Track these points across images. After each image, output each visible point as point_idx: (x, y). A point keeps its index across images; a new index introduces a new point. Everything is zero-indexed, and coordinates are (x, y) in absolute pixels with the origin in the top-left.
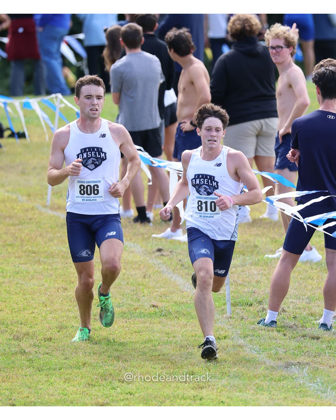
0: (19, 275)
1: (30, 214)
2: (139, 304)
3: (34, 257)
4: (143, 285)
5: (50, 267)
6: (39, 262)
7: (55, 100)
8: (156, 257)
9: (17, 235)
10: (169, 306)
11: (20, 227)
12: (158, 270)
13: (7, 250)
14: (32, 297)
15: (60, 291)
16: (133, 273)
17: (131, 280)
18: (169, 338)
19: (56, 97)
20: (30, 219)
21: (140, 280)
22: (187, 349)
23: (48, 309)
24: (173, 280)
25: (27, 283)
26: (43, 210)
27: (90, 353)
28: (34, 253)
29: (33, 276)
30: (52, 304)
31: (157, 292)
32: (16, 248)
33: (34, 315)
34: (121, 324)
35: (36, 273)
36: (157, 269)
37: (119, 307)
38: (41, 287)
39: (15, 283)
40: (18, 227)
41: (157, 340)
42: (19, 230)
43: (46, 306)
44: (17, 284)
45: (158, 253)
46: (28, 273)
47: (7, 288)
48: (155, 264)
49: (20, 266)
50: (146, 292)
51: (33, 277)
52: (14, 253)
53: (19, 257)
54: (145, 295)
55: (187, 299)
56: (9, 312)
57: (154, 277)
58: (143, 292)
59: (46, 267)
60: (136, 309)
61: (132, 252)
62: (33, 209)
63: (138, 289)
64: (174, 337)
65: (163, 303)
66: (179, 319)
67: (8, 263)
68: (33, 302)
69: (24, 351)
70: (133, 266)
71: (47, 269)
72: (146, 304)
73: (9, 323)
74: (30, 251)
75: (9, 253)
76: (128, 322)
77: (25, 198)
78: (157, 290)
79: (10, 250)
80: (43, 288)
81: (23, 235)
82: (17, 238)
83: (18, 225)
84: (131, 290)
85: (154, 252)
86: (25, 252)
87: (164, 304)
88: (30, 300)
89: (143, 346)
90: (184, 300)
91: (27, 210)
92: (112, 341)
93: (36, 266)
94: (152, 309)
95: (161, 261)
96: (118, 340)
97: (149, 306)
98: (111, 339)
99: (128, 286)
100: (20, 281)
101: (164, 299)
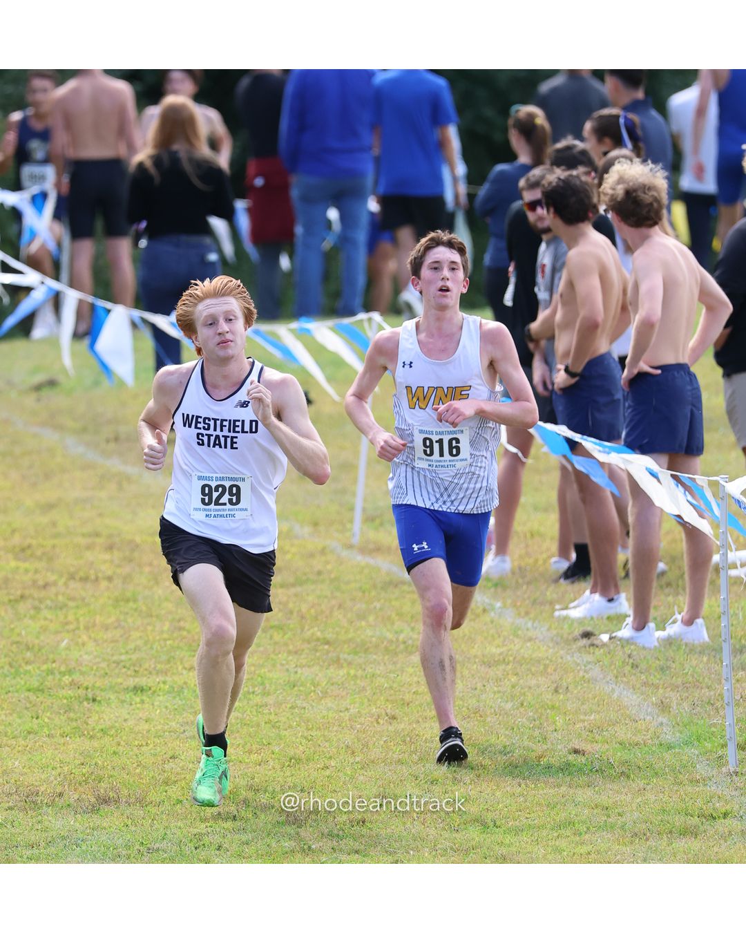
0: (296, 688)
1: (317, 564)
2: (545, 747)
3: (328, 652)
4: (553, 708)
5: (360, 673)
6: (337, 662)
7: (366, 325)
8: (579, 650)
9: (291, 605)
10: (607, 750)
11: (299, 589)
12: (584, 677)
13: (271, 638)
14: (324, 736)
15: (381, 721)
16: (534, 682)
17: (529, 698)
18: (609, 816)
19: (370, 320)
20: (319, 573)
21: (548, 697)
22: (647, 839)
23: (358, 759)
24: (615, 696)
25: (313, 707)
26: (345, 553)
27: (446, 850)
28: (328, 643)
29: (326, 692)
30: (365, 749)
31: (583, 721)
32: (289, 635)
33: (328, 772)
34: (508, 789)
35: (332, 684)
36: (581, 674)
37: (505, 754)
38: (342, 714)
39: (289, 706)
40: (293, 590)
41: (584, 822)
42: (296, 595)
43: (353, 753)
44: (292, 708)
45: (585, 641)
46: (315, 685)
47: (272, 717)
48: (578, 665)
49: (299, 671)
50: (560, 721)
51: (325, 694)
52: (286, 645)
53: (296, 653)
54: (557, 728)
55: (644, 735)
56: (278, 766)
57: (575, 692)
58: (554, 723)
59: (352, 672)
60: (540, 757)
61: (530, 639)
62: (323, 551)
63: (544, 717)
64: (619, 814)
65: (595, 744)
66: (628, 777)
67: (274, 666)
68: (327, 744)
69: (310, 847)
70: (533, 669)
71: (355, 676)
72: (559, 747)
73: (278, 789)
74: (318, 640)
75: (276, 643)
76: (523, 785)
77: (307, 530)
78: (582, 717)
79: (277, 637)
80: (346, 716)
81: (304, 608)
82: (291, 612)
83: (293, 585)
84: (528, 719)
85: (575, 640)
86: (309, 642)
87: (597, 747)
88: (319, 742)
89: (556, 834)
90: (639, 738)
91: (311, 555)
92: (491, 824)
93: (332, 671)
94: (571, 758)
95: (590, 658)
96: (503, 822)
97: (565, 751)
98: (489, 821)
99: (522, 710)
100: (299, 703)
101: (597, 737)
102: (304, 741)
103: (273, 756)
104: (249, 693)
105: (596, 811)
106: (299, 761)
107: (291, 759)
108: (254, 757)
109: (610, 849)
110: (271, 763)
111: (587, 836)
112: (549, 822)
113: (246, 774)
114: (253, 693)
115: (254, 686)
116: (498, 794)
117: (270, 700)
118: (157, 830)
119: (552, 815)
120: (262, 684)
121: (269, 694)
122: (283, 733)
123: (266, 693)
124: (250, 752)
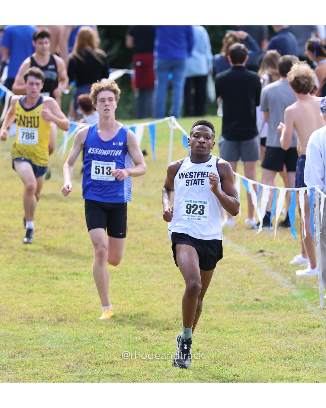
0: (141, 274)
1: (150, 221)
2: (244, 298)
3: (154, 258)
4: (247, 281)
5: (167, 267)
6: (158, 262)
7: (169, 122)
8: (258, 257)
9: (138, 239)
10: (270, 299)
11: (142, 232)
12: (260, 269)
13: (130, 252)
14: (152, 293)
15: (176, 287)
16: (239, 271)
17: (238, 277)
18: (270, 327)
19: (170, 120)
20: (150, 225)
21: (245, 277)
22: (286, 336)
23: (166, 303)
24: (273, 277)
25: (147, 281)
28: (154, 254)
29: (153, 275)
30: (169, 299)
31: (260, 287)
32: (138, 251)
34: (229, 315)
35: (156, 272)
36: (259, 267)
37: (227, 301)
38: (160, 284)
39: (138, 281)
40: (139, 233)
41: (260, 329)
42: (141, 235)
43: (164, 300)
44: (139, 281)
45: (261, 254)
46: (149, 272)
47: (131, 286)
48: (258, 264)
49: (142, 266)
50: (250, 287)
52: (136, 255)
53: (140, 258)
54: (249, 290)
55: (285, 293)
56: (133, 306)
57: (257, 275)
58: (248, 288)
59: (164, 267)
60: (242, 302)
61: (238, 253)
62: (152, 216)
63: (244, 285)
64: (275, 326)
65: (265, 297)
66: (279, 310)
67: (131, 264)
68: (153, 297)
69: (146, 340)
70: (239, 266)
72: (250, 298)
74: (150, 253)
75: (132, 255)
76: (235, 314)
77: (145, 207)
78: (259, 285)
79: (133, 252)
81: (144, 240)
82: (139, 242)
83: (140, 230)
84: (237, 286)
85: (257, 253)
86: (146, 254)
88: (150, 296)
89: (248, 334)
90: (283, 294)
91: (147, 218)
92: (222, 330)
93: (156, 266)
94: (255, 302)
95: (263, 261)
96: (227, 329)
97: (252, 300)
98: (221, 329)
99: (234, 282)
100: (142, 279)
101: (266, 294)
102: (144, 295)
103: (131, 302)
104: (121, 275)
105: (265, 325)
106: (142, 304)
107: (138, 303)
108: (123, 302)
109: (271, 340)
110: (130, 305)
111: (261, 335)
112: (246, 329)
113: (120, 309)
114: (123, 275)
115: (123, 272)
116: (225, 317)
117: (130, 278)
118: (83, 333)
119: (247, 326)
120: (127, 272)
121: (129, 276)
122: (135, 292)
123: (128, 275)
124: (121, 300)
